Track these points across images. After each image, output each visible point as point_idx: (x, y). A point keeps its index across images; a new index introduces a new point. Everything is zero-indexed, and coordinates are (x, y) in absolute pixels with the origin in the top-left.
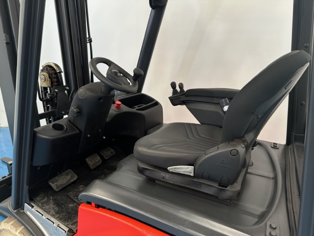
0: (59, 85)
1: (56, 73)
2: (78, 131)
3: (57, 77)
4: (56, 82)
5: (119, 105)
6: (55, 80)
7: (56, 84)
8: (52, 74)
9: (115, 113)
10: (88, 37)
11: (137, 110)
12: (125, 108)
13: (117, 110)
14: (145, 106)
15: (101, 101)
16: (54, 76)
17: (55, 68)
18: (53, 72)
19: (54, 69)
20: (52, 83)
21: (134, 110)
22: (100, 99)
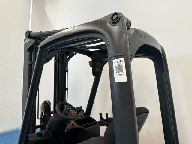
0: (48, 111)
1: (48, 105)
2: (48, 138)
3: (48, 108)
4: (48, 110)
5: (73, 124)
6: (47, 109)
7: (47, 111)
8: (46, 106)
9: (71, 128)
10: (66, 88)
11: (83, 127)
12: (77, 126)
13: (72, 127)
14: (89, 124)
15: (60, 123)
16: (47, 107)
17: (48, 102)
18: (47, 105)
19: (48, 104)
20: (45, 110)
21: (81, 127)
22: (59, 122)
